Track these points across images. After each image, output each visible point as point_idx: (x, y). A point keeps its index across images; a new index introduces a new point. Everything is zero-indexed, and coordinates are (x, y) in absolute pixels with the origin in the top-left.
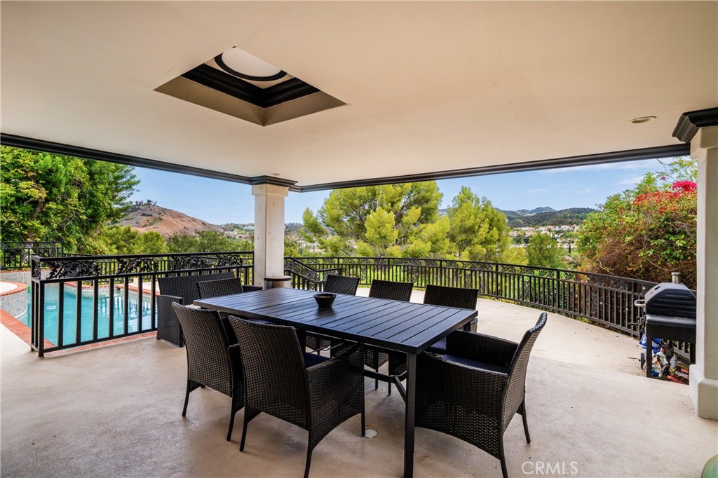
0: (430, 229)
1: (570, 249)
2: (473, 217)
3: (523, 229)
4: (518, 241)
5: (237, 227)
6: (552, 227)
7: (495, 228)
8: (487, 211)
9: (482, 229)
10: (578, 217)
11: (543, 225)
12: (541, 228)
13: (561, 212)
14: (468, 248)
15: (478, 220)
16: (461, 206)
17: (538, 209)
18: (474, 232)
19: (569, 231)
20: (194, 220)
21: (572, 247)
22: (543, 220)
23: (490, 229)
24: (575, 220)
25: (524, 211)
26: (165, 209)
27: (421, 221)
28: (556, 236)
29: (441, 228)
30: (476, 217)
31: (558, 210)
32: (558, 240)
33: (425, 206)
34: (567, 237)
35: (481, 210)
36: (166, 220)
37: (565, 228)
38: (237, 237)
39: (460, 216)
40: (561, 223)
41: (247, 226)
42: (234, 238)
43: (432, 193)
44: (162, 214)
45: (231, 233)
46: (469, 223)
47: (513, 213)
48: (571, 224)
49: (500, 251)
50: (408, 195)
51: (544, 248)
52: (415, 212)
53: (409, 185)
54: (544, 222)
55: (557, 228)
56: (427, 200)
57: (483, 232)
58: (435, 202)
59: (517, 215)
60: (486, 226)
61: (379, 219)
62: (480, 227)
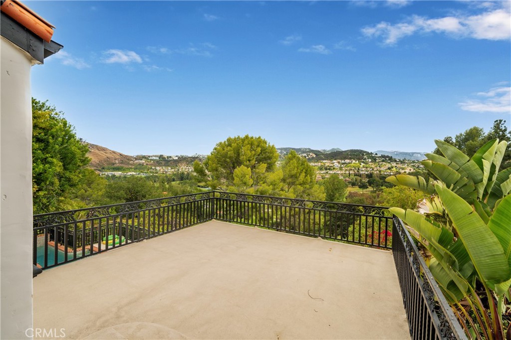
0: (272, 177)
1: (349, 174)
2: (296, 169)
3: (324, 161)
4: (321, 169)
5: (144, 157)
6: (340, 161)
7: (308, 176)
8: (304, 165)
9: (301, 176)
10: (354, 155)
11: (335, 159)
12: (334, 161)
14: (293, 186)
15: (299, 171)
16: (290, 162)
17: (333, 149)
18: (296, 177)
19: (349, 163)
20: (114, 152)
21: (351, 173)
22: (336, 156)
23: (306, 176)
24: (353, 156)
25: (325, 151)
26: (94, 145)
28: (342, 166)
29: (278, 177)
30: (298, 169)
31: (344, 150)
32: (343, 169)
33: (269, 161)
34: (348, 167)
35: (300, 165)
36: (93, 152)
37: (347, 161)
38: (145, 164)
39: (289, 168)
40: (345, 158)
41: (152, 157)
42: (143, 165)
43: (273, 154)
44: (91, 148)
45: (140, 161)
46: (294, 172)
47: (319, 151)
48: (350, 159)
49: (311, 188)
50: (259, 155)
51: (335, 183)
52: (263, 167)
53: (259, 149)
54: (336, 157)
55: (343, 161)
56: (270, 158)
57: (302, 177)
58: (275, 159)
59: (321, 152)
60: (303, 174)
61: (242, 172)
62: (300, 175)
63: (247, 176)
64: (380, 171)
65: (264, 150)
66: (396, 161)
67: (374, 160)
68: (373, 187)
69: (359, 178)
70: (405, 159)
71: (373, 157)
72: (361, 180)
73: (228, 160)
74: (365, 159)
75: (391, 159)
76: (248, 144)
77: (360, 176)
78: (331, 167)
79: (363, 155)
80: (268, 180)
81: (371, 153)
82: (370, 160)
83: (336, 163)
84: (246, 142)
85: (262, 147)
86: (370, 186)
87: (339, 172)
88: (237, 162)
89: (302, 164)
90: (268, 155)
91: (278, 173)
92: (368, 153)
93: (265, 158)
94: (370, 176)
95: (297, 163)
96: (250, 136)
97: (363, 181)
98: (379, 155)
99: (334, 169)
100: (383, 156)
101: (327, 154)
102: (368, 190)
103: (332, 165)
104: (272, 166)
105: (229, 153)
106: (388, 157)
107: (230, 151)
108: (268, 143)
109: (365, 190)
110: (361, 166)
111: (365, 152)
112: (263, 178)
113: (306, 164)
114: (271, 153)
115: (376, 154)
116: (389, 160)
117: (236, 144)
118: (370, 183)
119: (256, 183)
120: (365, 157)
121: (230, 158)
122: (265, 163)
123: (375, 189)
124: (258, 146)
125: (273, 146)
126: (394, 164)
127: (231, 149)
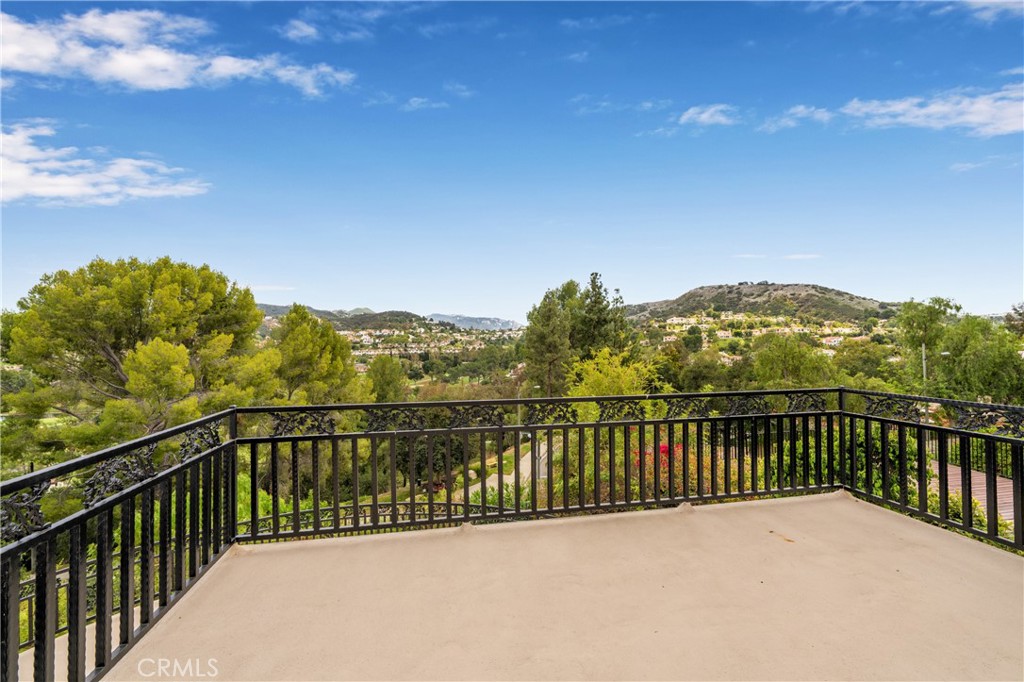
0: (249, 365)
1: (391, 354)
2: (310, 345)
6: (373, 332)
7: (339, 358)
8: (328, 336)
9: (323, 360)
10: (397, 320)
11: (363, 329)
12: (361, 333)
13: (381, 314)
14: (303, 384)
15: (317, 348)
16: (293, 330)
17: (357, 309)
18: (311, 364)
19: (389, 336)
21: (393, 353)
22: (363, 322)
23: (333, 360)
24: (394, 324)
25: (341, 312)
27: (230, 353)
28: (377, 341)
29: (269, 365)
30: (314, 344)
31: (377, 312)
32: (379, 346)
33: (237, 328)
34: (388, 342)
35: (319, 335)
37: (386, 332)
40: (380, 327)
43: (249, 310)
46: (305, 353)
47: (330, 313)
48: (390, 327)
49: (344, 384)
50: (205, 313)
51: (387, 372)
52: (223, 340)
53: (208, 298)
54: (364, 325)
55: (378, 333)
56: (238, 321)
57: (324, 363)
58: (254, 323)
59: (335, 316)
60: (328, 356)
61: (157, 358)
62: (321, 356)
63: (173, 367)
64: (440, 348)
65: (220, 301)
66: (460, 331)
67: (428, 328)
68: (432, 376)
69: (407, 362)
70: (471, 329)
71: (427, 325)
72: (411, 365)
73: (99, 324)
74: (414, 328)
75: (453, 327)
76: (173, 282)
77: (409, 357)
78: (357, 343)
79: (411, 321)
80: (240, 374)
81: (424, 319)
82: (423, 330)
83: (365, 337)
84: (166, 275)
85: (215, 293)
86: (427, 373)
87: (372, 353)
88: (131, 329)
89: (322, 335)
90: (235, 312)
91: (263, 356)
92: (418, 318)
93: (224, 319)
94: (425, 357)
95: (312, 330)
96: (175, 260)
97: (415, 365)
98: (436, 321)
99: (362, 346)
100: (441, 324)
101: (345, 320)
102: (423, 380)
103: (358, 340)
104: (242, 339)
105: (102, 303)
106: (448, 324)
107: (106, 297)
108: (230, 285)
109: (419, 382)
110: (410, 340)
111: (415, 316)
112: (223, 370)
113: (331, 335)
114: (242, 307)
115: (432, 320)
116: (451, 329)
117: (127, 280)
118: (427, 370)
119: (205, 384)
120: (415, 324)
121: (107, 318)
122: (227, 333)
123: (435, 379)
124: (203, 290)
125: (247, 292)
126: (458, 336)
127: (112, 292)
